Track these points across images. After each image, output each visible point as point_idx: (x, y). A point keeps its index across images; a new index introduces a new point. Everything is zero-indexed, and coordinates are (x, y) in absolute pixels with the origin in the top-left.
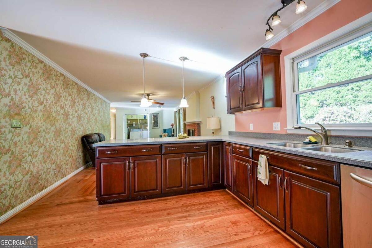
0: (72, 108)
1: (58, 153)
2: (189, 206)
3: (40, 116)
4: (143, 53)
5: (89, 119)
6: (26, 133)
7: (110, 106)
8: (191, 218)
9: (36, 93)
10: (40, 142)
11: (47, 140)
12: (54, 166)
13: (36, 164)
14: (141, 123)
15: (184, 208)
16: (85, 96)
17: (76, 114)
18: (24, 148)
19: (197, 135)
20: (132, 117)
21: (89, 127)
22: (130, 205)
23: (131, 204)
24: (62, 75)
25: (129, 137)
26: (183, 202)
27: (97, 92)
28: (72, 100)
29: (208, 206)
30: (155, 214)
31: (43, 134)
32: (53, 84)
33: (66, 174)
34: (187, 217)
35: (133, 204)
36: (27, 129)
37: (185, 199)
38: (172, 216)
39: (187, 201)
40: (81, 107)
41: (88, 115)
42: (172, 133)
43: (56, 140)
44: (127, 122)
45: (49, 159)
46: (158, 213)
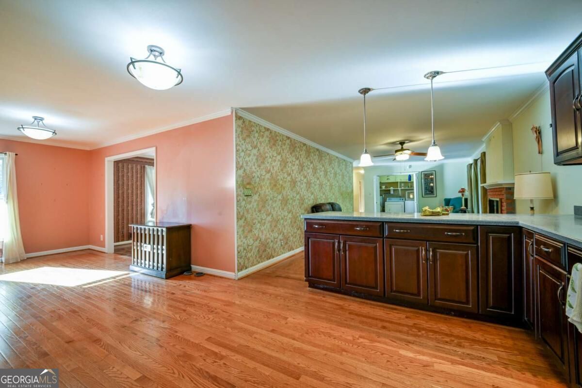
0: (300, 173)
1: (285, 223)
2: (424, 329)
3: (268, 184)
4: (362, 89)
5: (321, 185)
6: (255, 201)
7: (352, 166)
8: (415, 347)
9: (263, 163)
10: (268, 210)
11: (274, 208)
12: (281, 237)
13: (265, 232)
14: (403, 188)
15: (413, 330)
16: (316, 157)
17: (305, 180)
18: (255, 216)
19: (505, 211)
20: (388, 179)
21: (322, 195)
22: (341, 299)
23: (343, 298)
24: (288, 138)
25: (383, 210)
26: (417, 321)
27: (332, 149)
28: (300, 164)
29: (464, 343)
30: (365, 319)
31: (270, 202)
32: (279, 150)
33: (294, 247)
34: (410, 342)
35: (345, 298)
36: (256, 197)
37: (426, 318)
38: (387, 333)
39: (427, 322)
40: (310, 171)
41: (320, 181)
42: (462, 206)
43: (283, 209)
44: (381, 187)
45: (276, 229)
46: (369, 320)
